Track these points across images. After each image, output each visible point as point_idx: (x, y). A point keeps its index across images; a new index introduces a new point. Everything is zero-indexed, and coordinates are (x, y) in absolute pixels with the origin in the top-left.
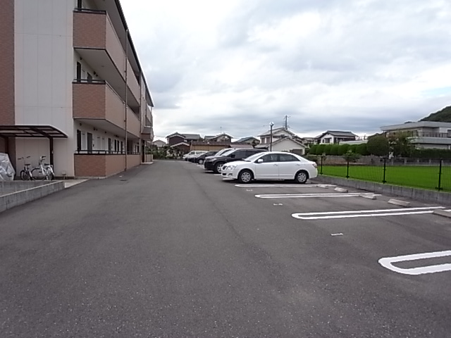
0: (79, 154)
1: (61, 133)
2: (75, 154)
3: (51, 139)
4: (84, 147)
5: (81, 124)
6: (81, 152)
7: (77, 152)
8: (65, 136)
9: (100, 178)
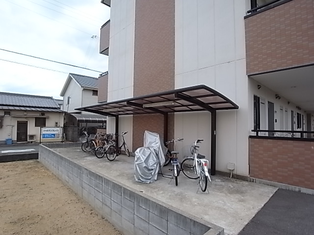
0: (257, 137)
1: (228, 101)
2: (251, 137)
3: (213, 111)
4: (264, 125)
5: (259, 87)
6: (260, 134)
7: (254, 134)
8: (236, 107)
9: (304, 190)
